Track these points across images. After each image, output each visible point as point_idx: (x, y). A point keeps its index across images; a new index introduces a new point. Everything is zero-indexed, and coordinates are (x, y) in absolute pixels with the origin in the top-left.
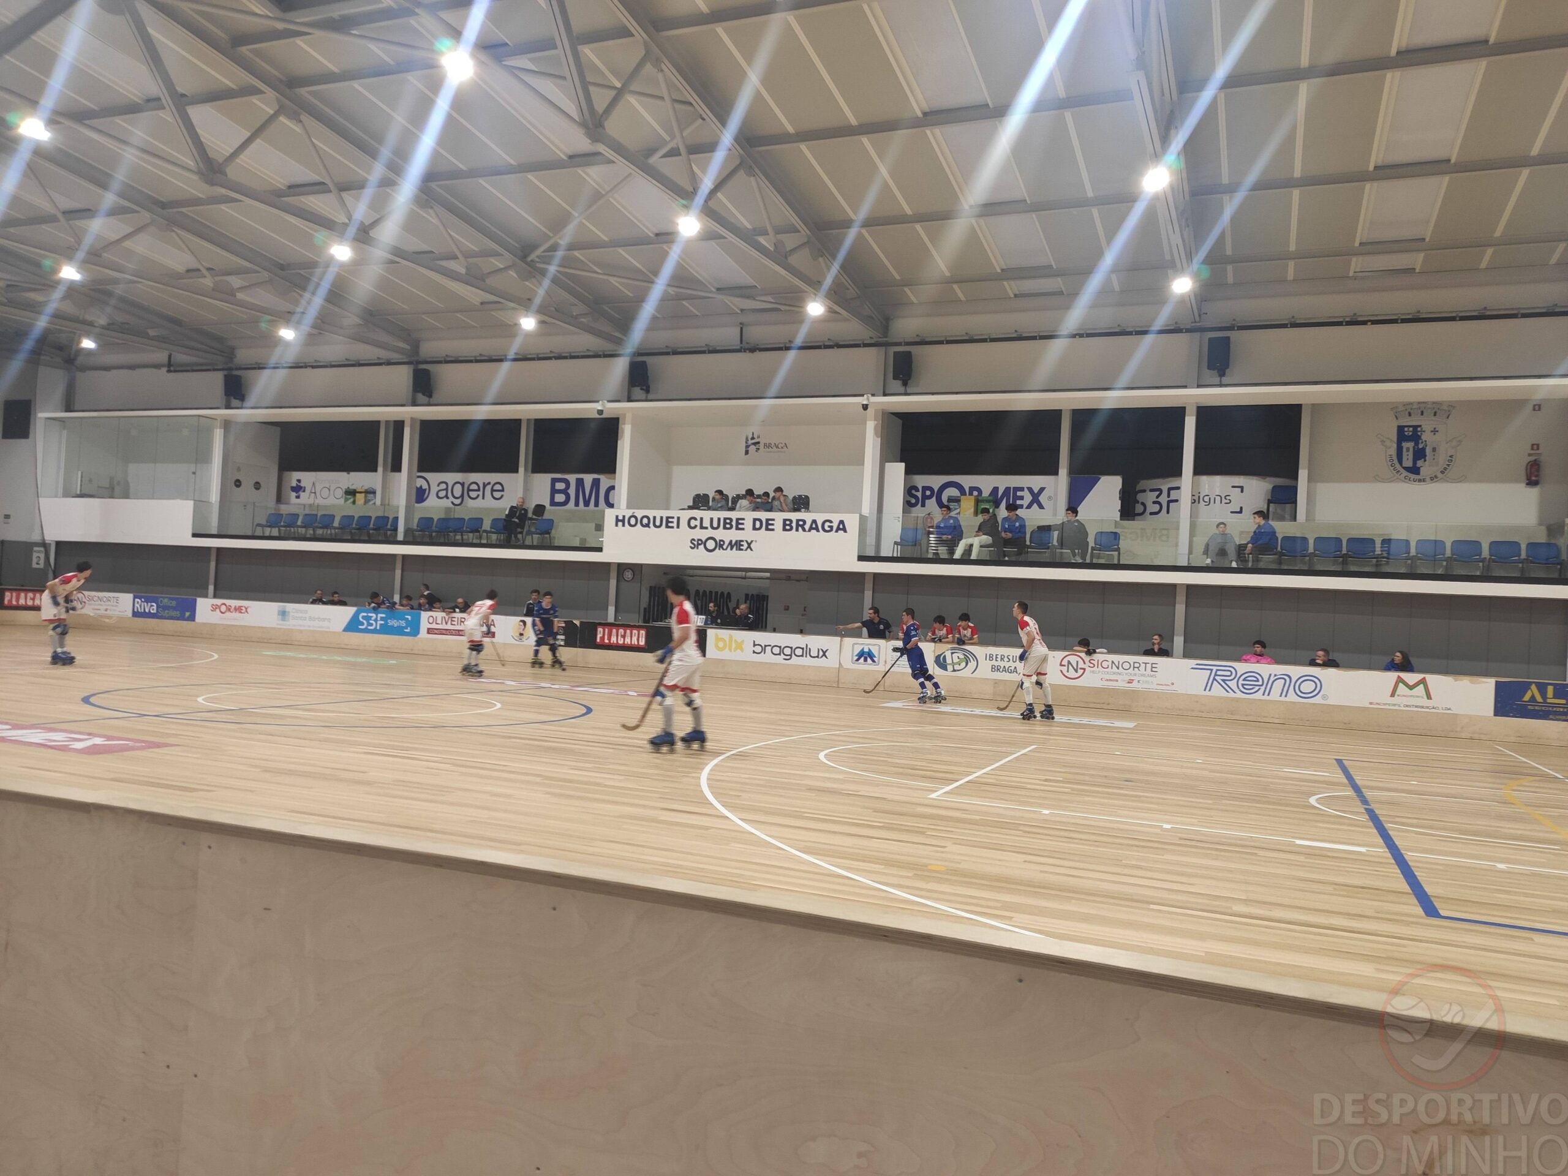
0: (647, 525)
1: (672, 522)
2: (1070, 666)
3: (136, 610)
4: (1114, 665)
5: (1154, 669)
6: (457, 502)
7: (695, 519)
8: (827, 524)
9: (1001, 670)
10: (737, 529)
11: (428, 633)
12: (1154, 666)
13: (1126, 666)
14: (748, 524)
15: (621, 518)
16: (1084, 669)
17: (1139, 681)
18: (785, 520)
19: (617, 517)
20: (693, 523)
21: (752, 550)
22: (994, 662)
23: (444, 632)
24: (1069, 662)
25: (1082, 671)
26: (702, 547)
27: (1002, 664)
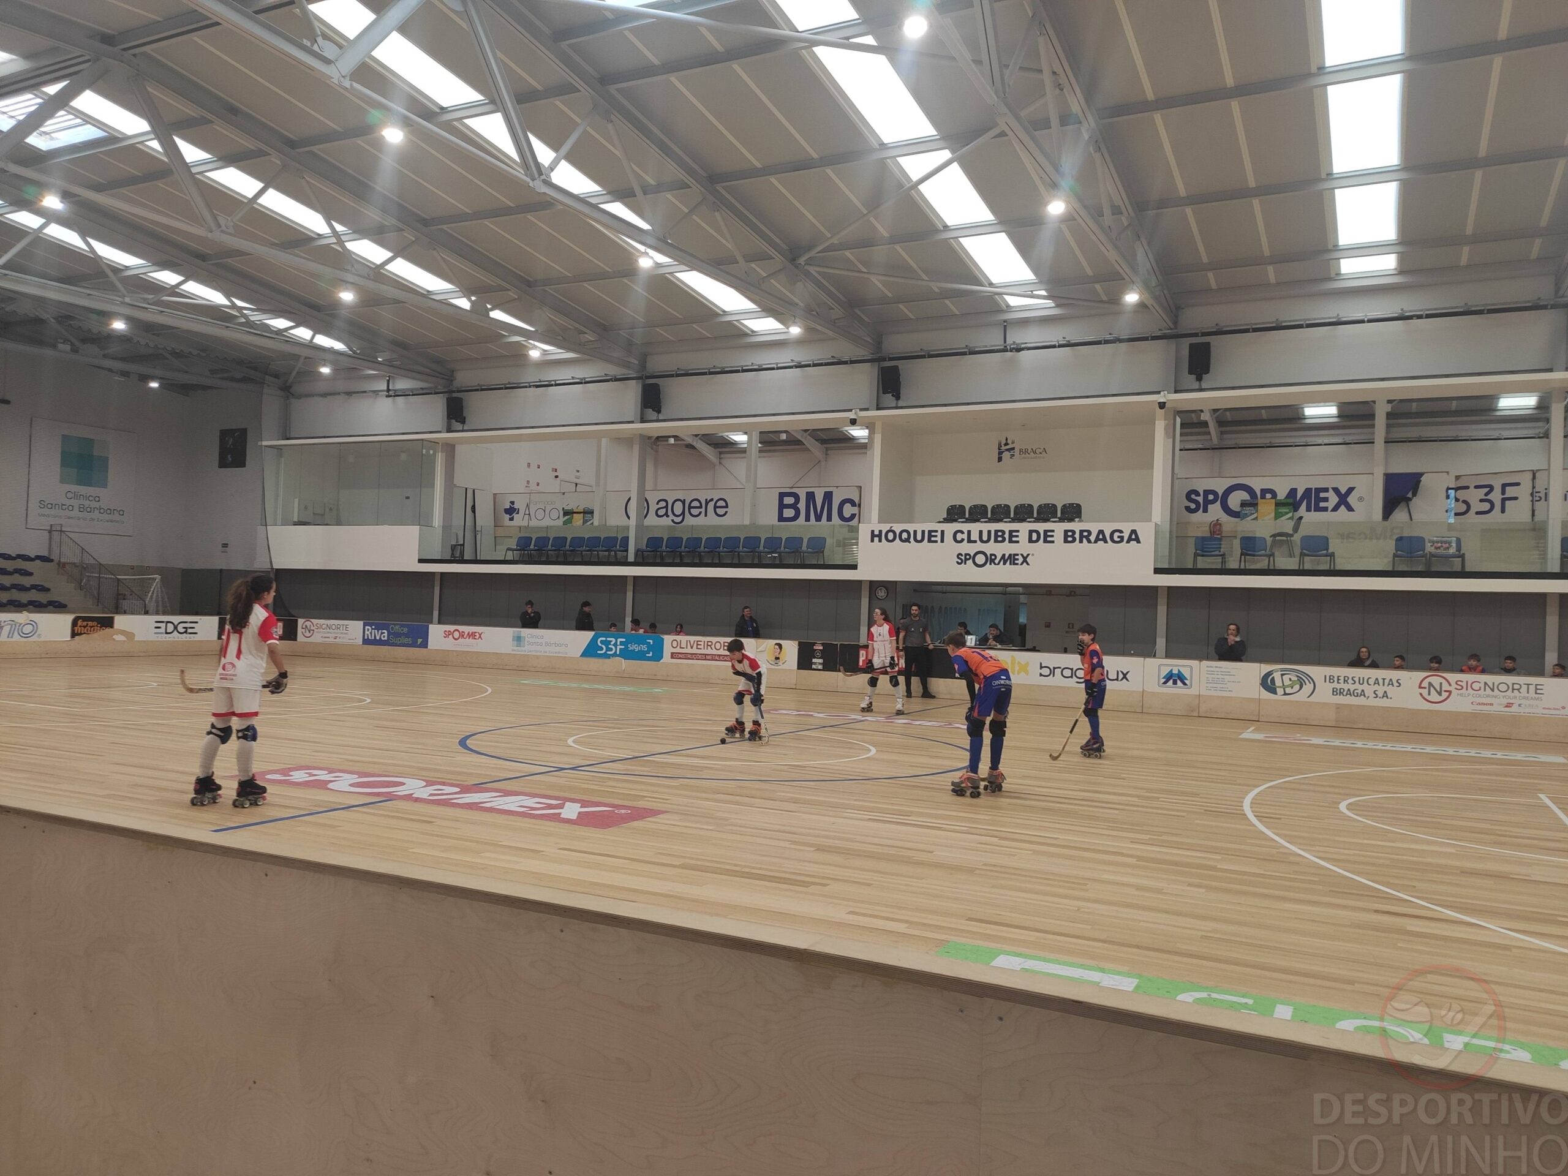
0: (907, 540)
1: (936, 536)
2: (1432, 689)
3: (366, 638)
4: (1487, 687)
5: (1538, 691)
6: (679, 519)
7: (962, 532)
8: (1116, 535)
9: (1345, 693)
10: (1011, 541)
11: (672, 657)
12: (1538, 687)
13: (1503, 687)
14: (1023, 536)
15: (877, 533)
16: (1450, 692)
17: (1520, 705)
18: (1066, 532)
19: (873, 532)
20: (959, 536)
21: (1028, 564)
22: (1335, 685)
23: (689, 656)
24: (1430, 684)
25: (1447, 694)
26: (970, 562)
27: (1346, 687)
